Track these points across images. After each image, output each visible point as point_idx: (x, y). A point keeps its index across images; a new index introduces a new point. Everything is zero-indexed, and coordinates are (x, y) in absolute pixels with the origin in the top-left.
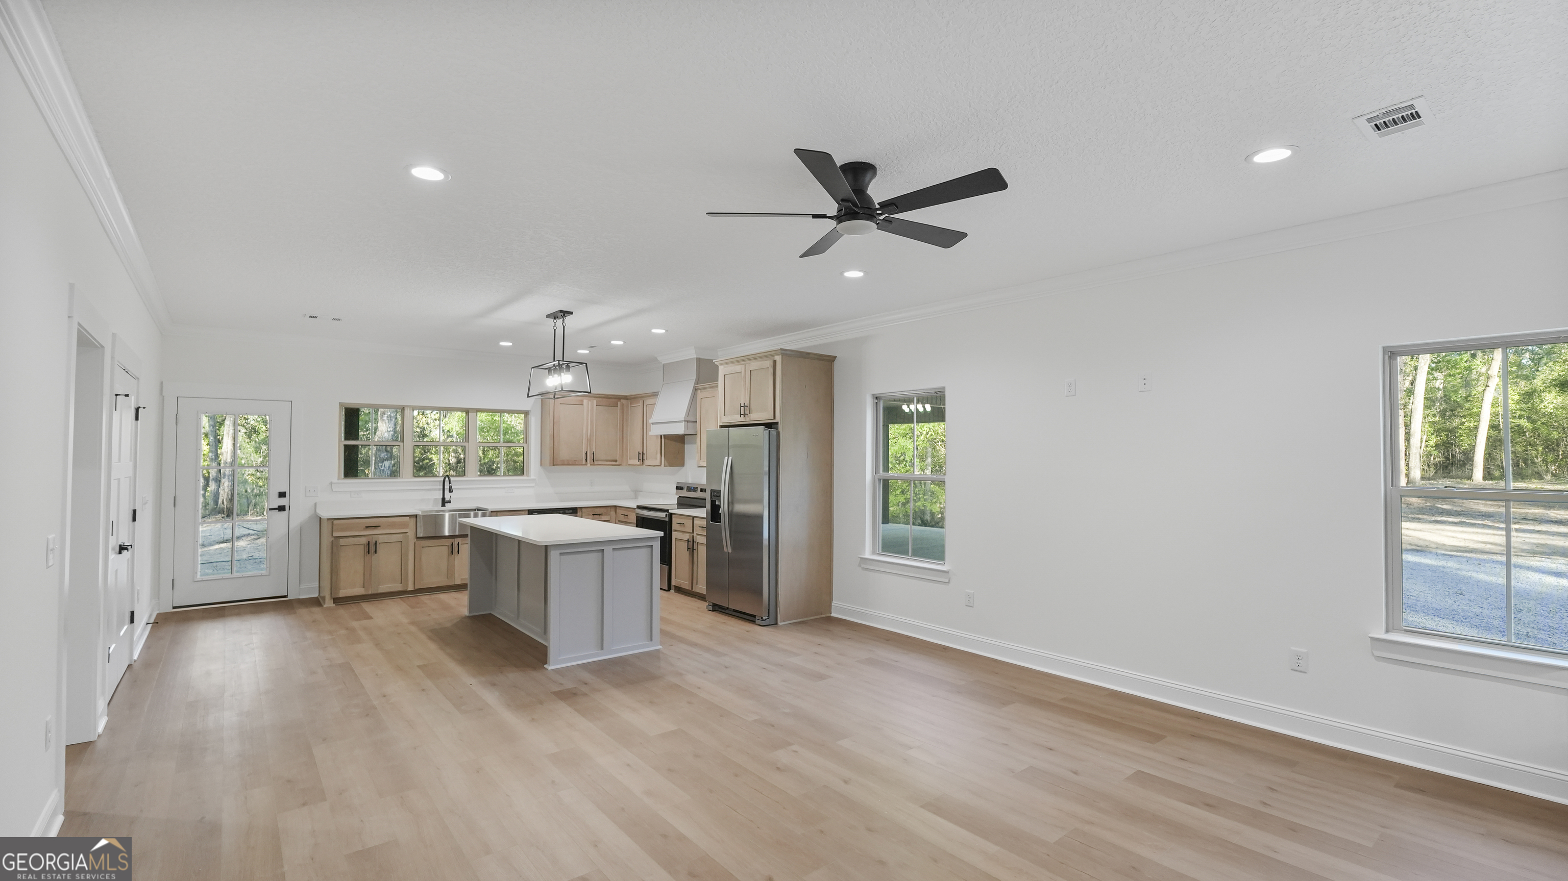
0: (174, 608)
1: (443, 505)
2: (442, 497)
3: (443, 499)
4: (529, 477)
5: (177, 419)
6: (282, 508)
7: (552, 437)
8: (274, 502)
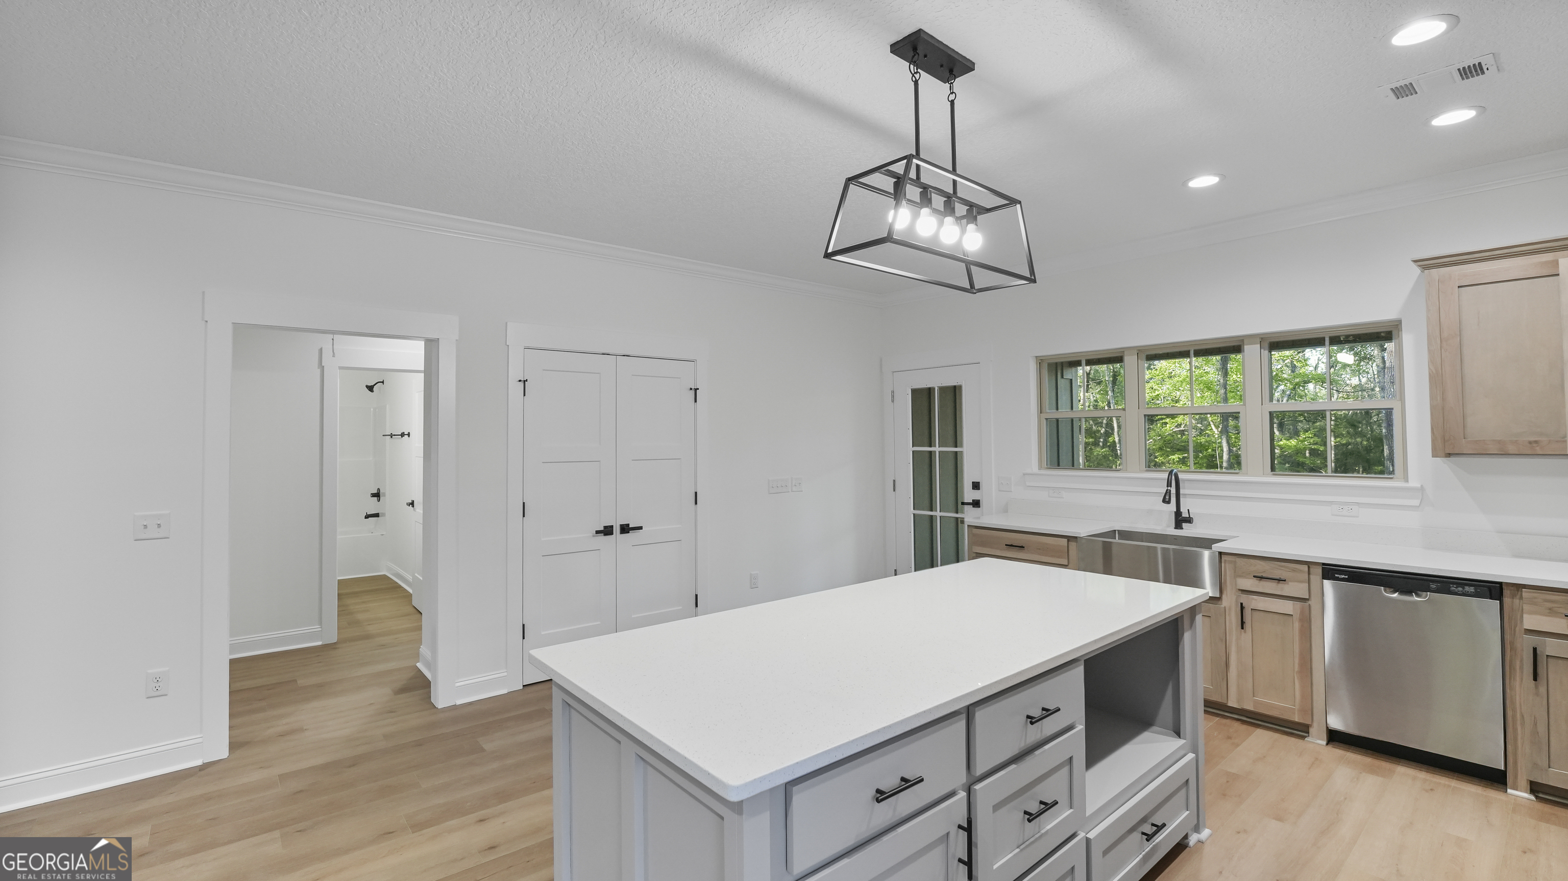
1: (1178, 526)
2: (1175, 510)
4: (1407, 481)
5: (893, 396)
6: (976, 504)
7: (1437, 381)
8: (969, 495)
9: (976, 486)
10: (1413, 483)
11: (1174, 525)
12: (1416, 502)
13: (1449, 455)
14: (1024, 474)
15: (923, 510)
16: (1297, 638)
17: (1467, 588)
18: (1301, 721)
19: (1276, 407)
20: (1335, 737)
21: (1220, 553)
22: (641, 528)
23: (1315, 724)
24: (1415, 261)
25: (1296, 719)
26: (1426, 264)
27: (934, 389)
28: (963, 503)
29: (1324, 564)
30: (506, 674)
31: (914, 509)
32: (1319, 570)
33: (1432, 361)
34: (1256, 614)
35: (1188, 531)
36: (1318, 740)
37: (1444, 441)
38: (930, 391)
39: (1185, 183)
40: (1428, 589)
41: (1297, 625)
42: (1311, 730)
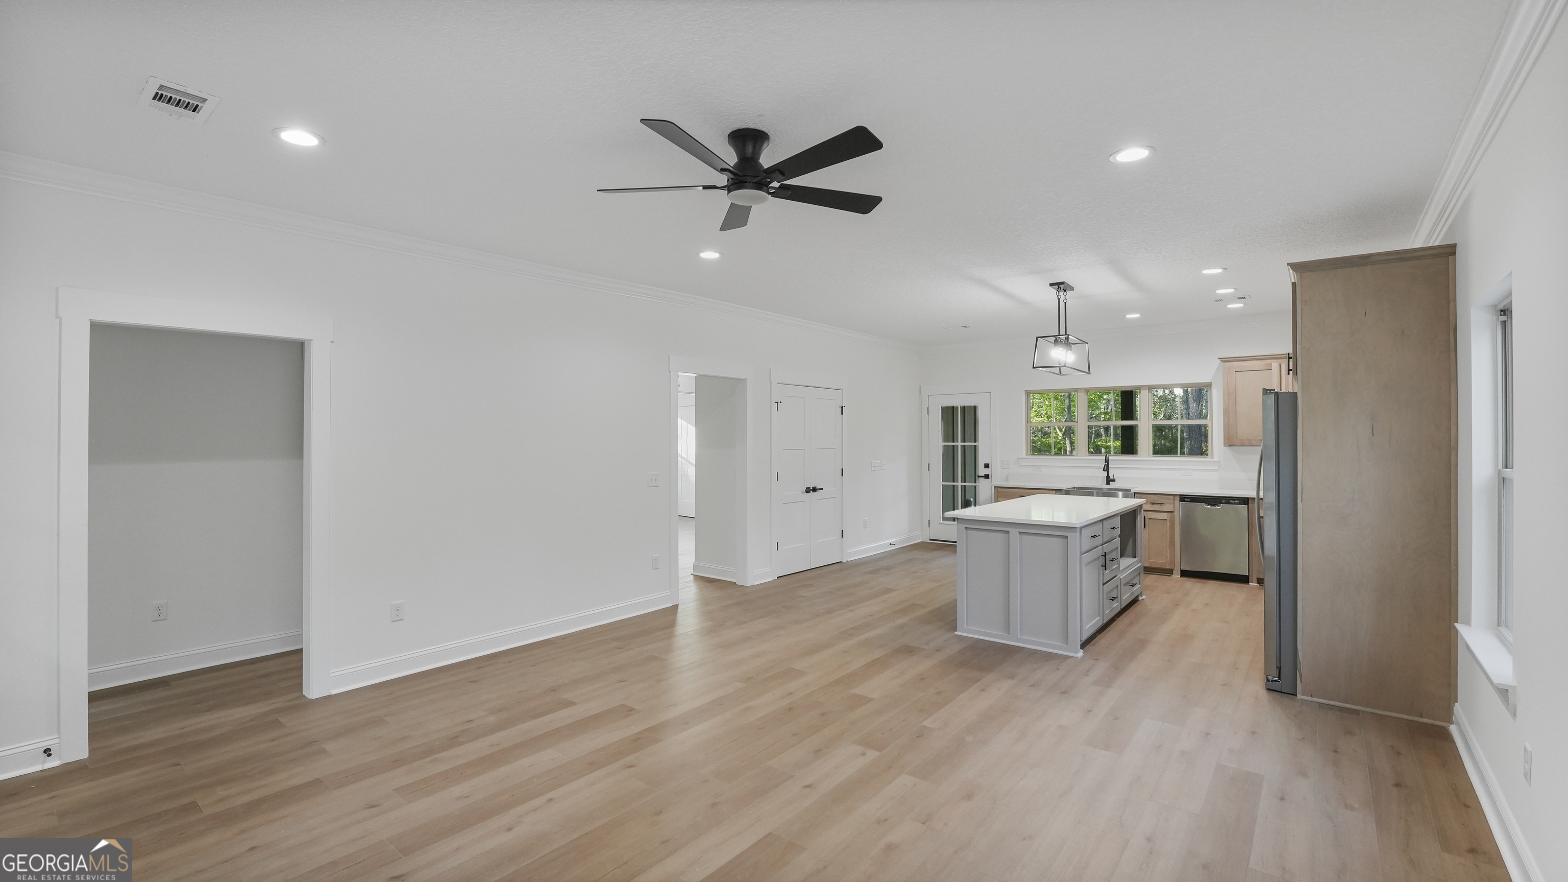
0: (930, 540)
1: (1108, 483)
2: (1106, 475)
3: (1108, 477)
4: (1213, 458)
5: (928, 411)
6: (987, 477)
7: (1226, 412)
8: (982, 471)
9: (987, 466)
10: (1216, 459)
11: (1106, 483)
12: (1217, 468)
13: (1230, 445)
14: (1019, 458)
15: (949, 482)
16: (1168, 530)
17: (1236, 501)
18: (1170, 568)
19: (1159, 422)
20: (1184, 574)
21: (1135, 493)
22: (822, 489)
23: (1176, 569)
24: (1219, 359)
25: (1168, 567)
26: (1224, 360)
27: (957, 408)
28: (979, 477)
29: (1180, 495)
30: (770, 570)
31: (943, 481)
32: (1178, 498)
33: (1224, 403)
34: (1150, 520)
35: (1113, 485)
36: (1177, 575)
37: (1229, 439)
38: (953, 409)
39: (1125, 316)
40: (1221, 503)
41: (1168, 524)
42: (1174, 572)
